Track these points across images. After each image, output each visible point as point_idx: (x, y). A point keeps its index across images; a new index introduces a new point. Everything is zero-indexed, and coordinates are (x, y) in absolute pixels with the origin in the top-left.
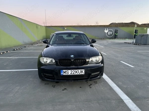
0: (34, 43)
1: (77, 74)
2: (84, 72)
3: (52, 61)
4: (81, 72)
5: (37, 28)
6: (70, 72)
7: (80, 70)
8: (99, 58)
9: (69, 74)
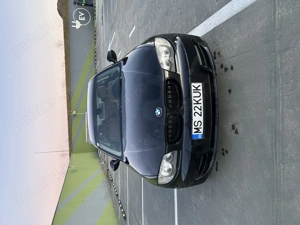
0: (107, 176)
1: (201, 102)
2: (196, 85)
3: (168, 160)
4: (197, 92)
5: (74, 171)
6: (198, 119)
7: (194, 95)
8: (162, 46)
9: (202, 119)
